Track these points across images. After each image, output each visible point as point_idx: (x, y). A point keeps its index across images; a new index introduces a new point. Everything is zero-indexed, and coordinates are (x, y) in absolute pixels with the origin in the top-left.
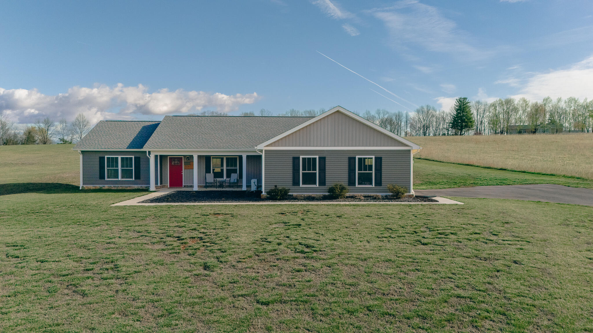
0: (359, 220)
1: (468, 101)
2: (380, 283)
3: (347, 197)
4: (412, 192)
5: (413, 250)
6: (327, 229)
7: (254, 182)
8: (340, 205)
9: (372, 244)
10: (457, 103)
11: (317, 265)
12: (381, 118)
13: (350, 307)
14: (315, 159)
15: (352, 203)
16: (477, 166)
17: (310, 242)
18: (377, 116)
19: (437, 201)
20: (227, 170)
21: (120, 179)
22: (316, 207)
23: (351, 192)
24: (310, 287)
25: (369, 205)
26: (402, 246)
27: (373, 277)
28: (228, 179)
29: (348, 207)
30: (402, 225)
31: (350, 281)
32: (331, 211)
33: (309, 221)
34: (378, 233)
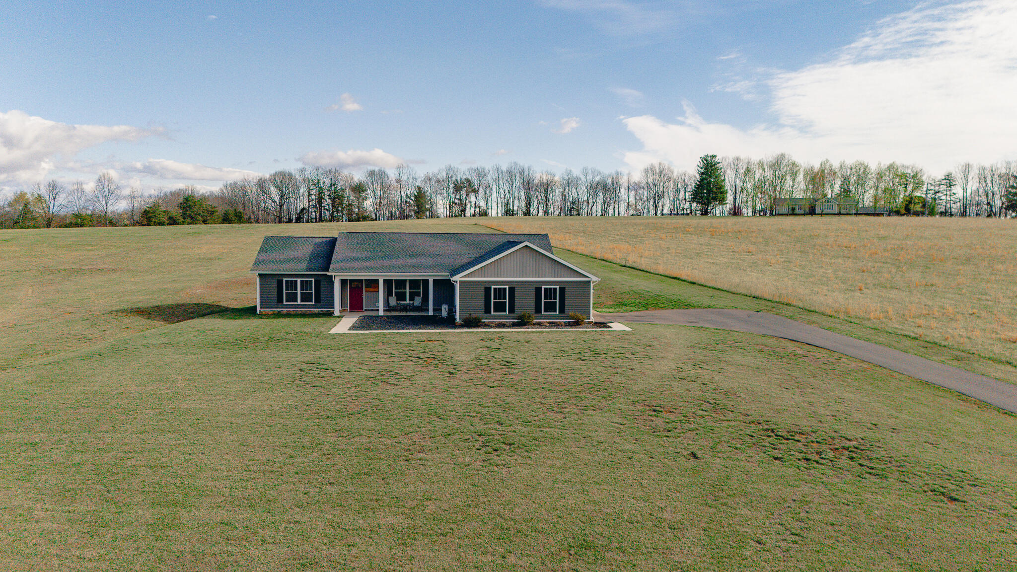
0: (542, 345)
1: (718, 161)
2: (551, 379)
3: (534, 324)
4: (592, 319)
5: (574, 363)
6: (519, 351)
7: (445, 308)
8: (527, 332)
9: (549, 361)
10: (702, 163)
11: (516, 371)
12: (589, 181)
13: (534, 388)
14: (505, 289)
15: (538, 330)
16: (684, 281)
17: (509, 360)
18: (583, 178)
19: (611, 327)
20: (410, 292)
21: (299, 302)
22: (508, 334)
23: (537, 319)
24: (513, 381)
25: (552, 331)
26: (568, 361)
27: (547, 377)
28: (412, 302)
29: (534, 334)
30: (573, 348)
31: (535, 378)
32: (521, 338)
33: (506, 346)
34: (555, 354)
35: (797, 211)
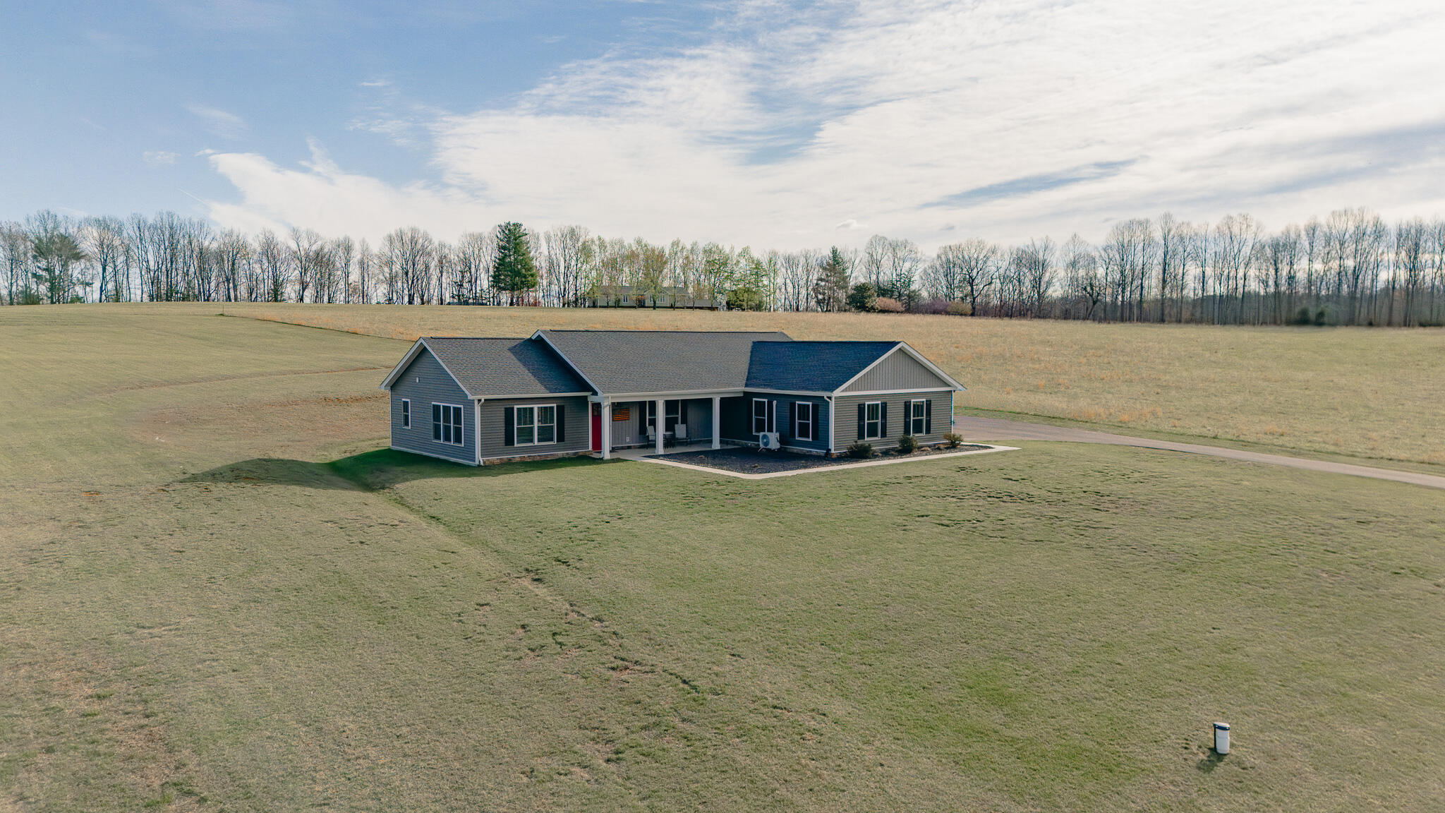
14: (878, 405)
19: (991, 447)
21: (536, 443)
35: (622, 303)
